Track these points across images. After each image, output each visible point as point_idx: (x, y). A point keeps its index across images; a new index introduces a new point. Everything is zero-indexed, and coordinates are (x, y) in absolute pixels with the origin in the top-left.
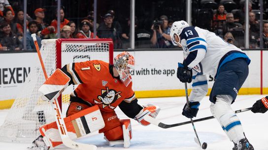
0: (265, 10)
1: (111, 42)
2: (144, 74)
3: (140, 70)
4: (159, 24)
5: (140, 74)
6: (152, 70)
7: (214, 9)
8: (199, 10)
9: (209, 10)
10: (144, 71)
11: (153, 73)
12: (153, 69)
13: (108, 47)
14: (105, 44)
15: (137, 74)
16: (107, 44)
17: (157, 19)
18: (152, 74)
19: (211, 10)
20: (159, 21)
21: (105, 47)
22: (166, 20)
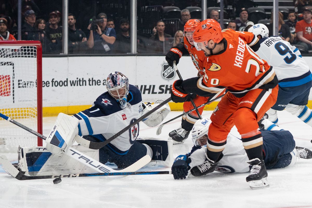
0: (226, 7)
1: (39, 44)
2: (80, 85)
3: (75, 79)
4: (98, 23)
5: (74, 85)
6: (89, 80)
7: (164, 6)
8: (146, 7)
9: (158, 7)
10: (80, 81)
11: (91, 83)
12: (91, 79)
13: (35, 51)
14: (31, 47)
15: (71, 85)
16: (34, 48)
17: (95, 17)
18: (90, 85)
19: (161, 7)
20: (97, 20)
21: (32, 50)
22: (105, 18)
